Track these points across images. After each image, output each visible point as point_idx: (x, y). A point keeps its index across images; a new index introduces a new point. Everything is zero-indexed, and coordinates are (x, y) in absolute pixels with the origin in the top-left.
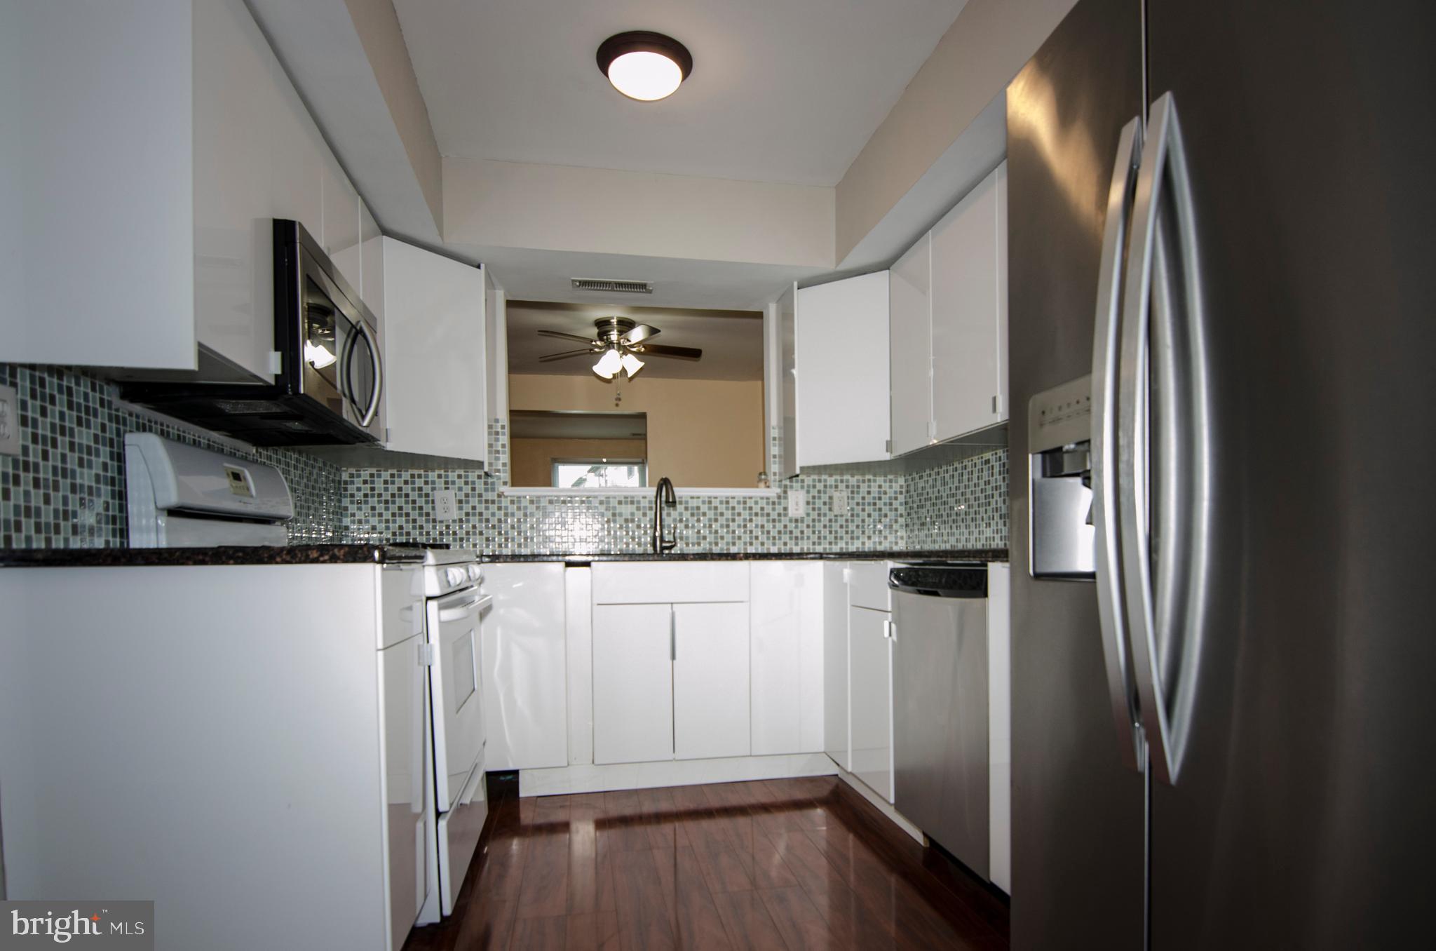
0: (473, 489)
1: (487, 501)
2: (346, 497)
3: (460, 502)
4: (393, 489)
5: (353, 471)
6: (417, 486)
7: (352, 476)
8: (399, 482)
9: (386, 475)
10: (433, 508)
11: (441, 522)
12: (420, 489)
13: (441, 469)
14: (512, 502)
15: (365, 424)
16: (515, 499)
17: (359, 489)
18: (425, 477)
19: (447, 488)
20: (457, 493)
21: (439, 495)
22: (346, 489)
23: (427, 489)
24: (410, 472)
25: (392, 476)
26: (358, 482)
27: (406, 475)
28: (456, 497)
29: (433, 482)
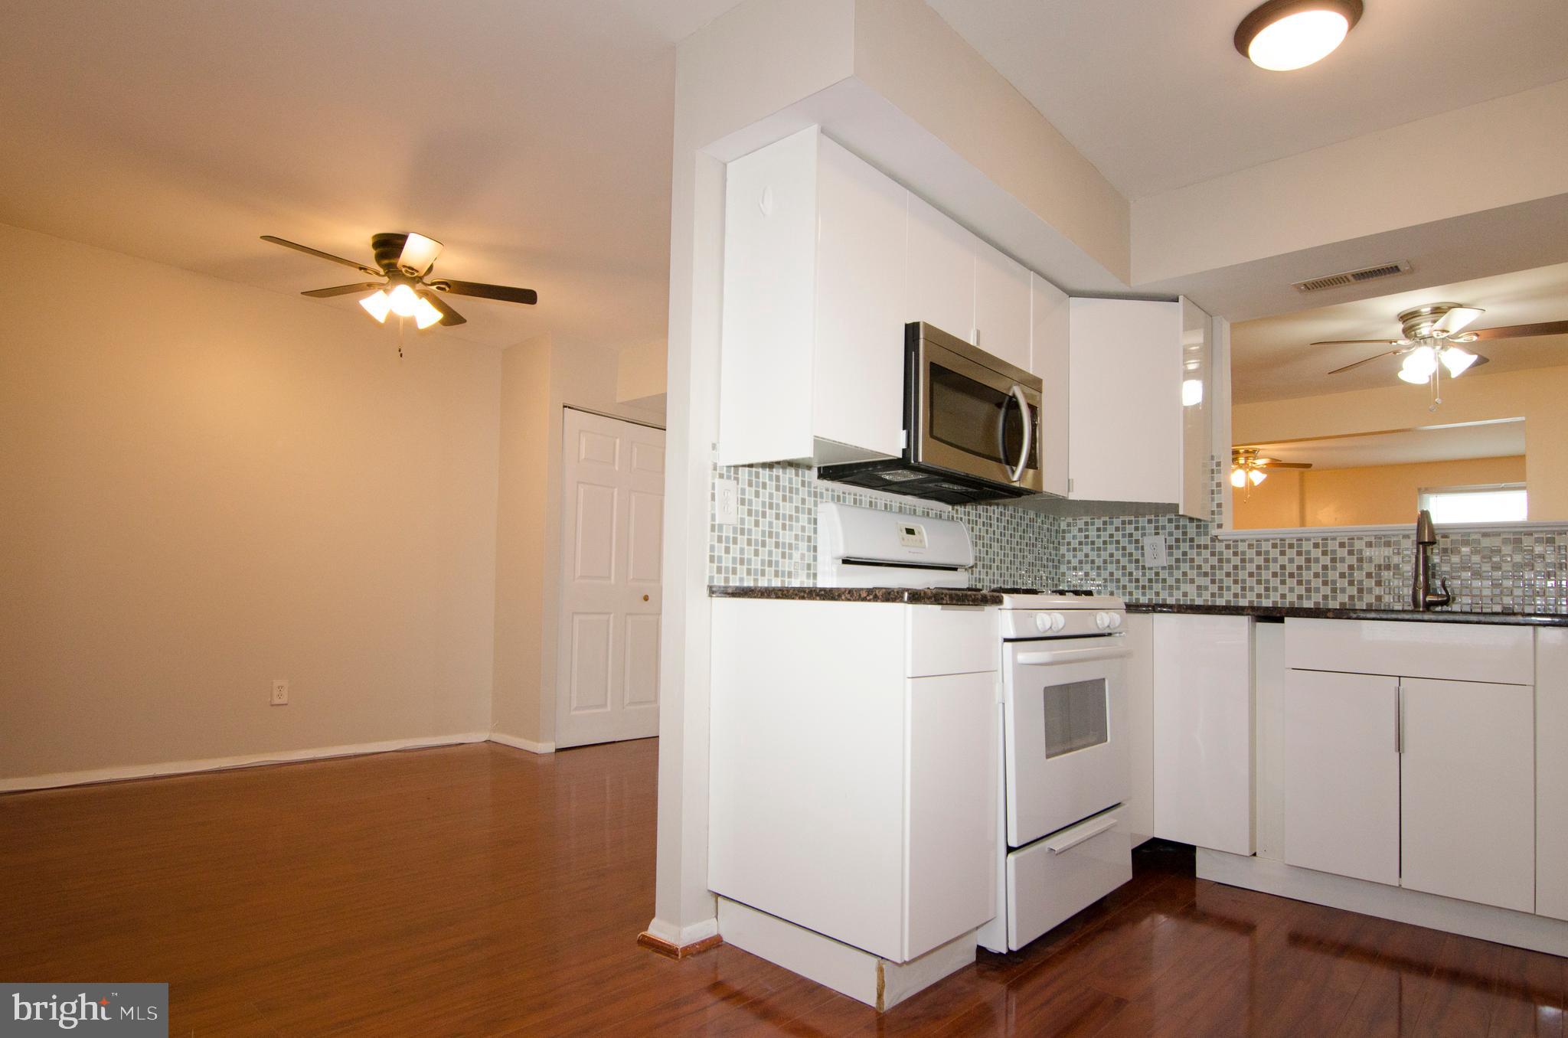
0: (1185, 534)
1: (1199, 547)
2: (1063, 545)
3: (1170, 547)
4: (1105, 536)
5: (1070, 520)
6: (1127, 532)
7: (1069, 525)
8: (1111, 529)
9: (1099, 523)
10: (1143, 555)
11: (1150, 569)
12: (1131, 535)
13: (1151, 514)
14: (1228, 547)
15: (1016, 477)
16: (1231, 543)
17: (1074, 537)
18: (1135, 523)
19: (1157, 534)
20: (1168, 538)
21: (1147, 541)
22: (1064, 538)
23: (1137, 535)
24: (1122, 518)
25: (1105, 523)
26: (1075, 531)
27: (1117, 522)
28: (1166, 542)
29: (1144, 528)
